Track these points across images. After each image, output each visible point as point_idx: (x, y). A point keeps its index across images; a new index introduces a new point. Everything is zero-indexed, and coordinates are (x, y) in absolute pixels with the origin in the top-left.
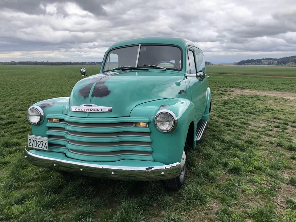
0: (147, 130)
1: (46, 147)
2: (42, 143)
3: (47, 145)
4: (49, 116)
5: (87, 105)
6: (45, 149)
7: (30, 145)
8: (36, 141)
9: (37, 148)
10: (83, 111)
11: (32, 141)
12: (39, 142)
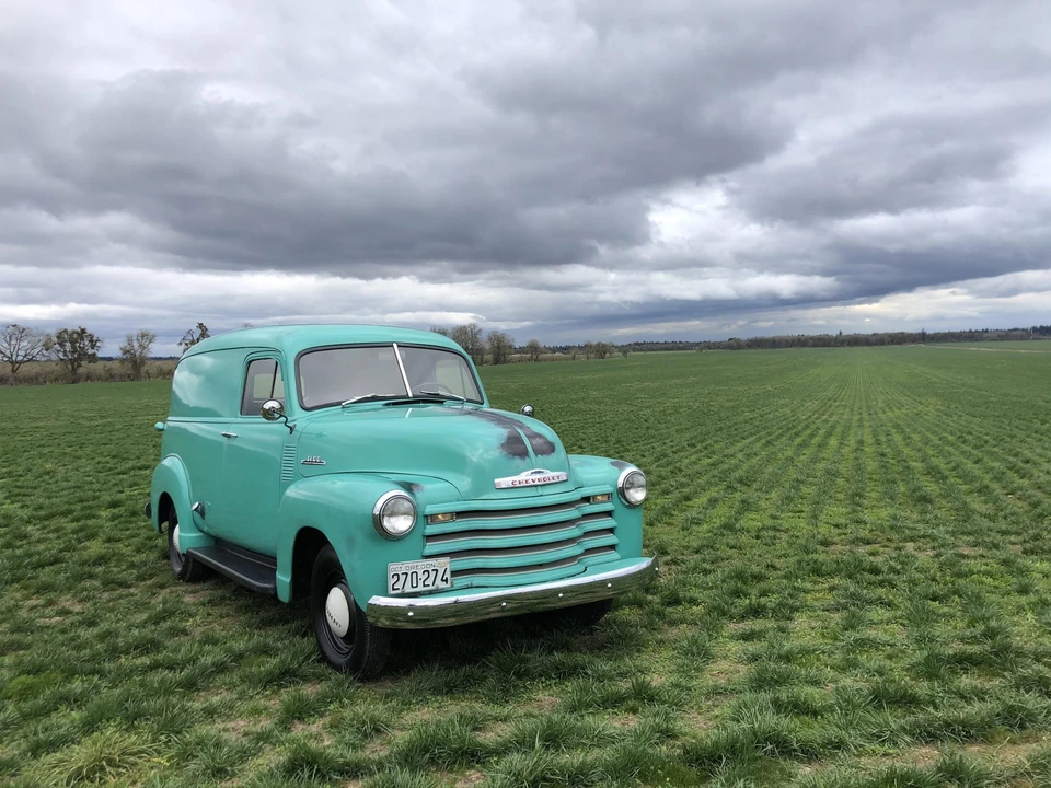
0: (608, 507)
1: (446, 581)
2: (433, 574)
3: (448, 575)
4: (429, 510)
5: (535, 472)
6: (443, 585)
7: (394, 589)
8: (414, 575)
9: (420, 588)
10: (532, 483)
11: (402, 578)
12: (426, 574)
